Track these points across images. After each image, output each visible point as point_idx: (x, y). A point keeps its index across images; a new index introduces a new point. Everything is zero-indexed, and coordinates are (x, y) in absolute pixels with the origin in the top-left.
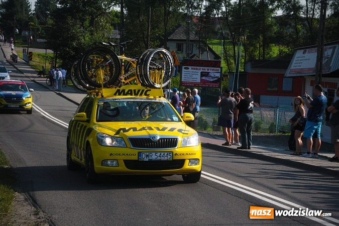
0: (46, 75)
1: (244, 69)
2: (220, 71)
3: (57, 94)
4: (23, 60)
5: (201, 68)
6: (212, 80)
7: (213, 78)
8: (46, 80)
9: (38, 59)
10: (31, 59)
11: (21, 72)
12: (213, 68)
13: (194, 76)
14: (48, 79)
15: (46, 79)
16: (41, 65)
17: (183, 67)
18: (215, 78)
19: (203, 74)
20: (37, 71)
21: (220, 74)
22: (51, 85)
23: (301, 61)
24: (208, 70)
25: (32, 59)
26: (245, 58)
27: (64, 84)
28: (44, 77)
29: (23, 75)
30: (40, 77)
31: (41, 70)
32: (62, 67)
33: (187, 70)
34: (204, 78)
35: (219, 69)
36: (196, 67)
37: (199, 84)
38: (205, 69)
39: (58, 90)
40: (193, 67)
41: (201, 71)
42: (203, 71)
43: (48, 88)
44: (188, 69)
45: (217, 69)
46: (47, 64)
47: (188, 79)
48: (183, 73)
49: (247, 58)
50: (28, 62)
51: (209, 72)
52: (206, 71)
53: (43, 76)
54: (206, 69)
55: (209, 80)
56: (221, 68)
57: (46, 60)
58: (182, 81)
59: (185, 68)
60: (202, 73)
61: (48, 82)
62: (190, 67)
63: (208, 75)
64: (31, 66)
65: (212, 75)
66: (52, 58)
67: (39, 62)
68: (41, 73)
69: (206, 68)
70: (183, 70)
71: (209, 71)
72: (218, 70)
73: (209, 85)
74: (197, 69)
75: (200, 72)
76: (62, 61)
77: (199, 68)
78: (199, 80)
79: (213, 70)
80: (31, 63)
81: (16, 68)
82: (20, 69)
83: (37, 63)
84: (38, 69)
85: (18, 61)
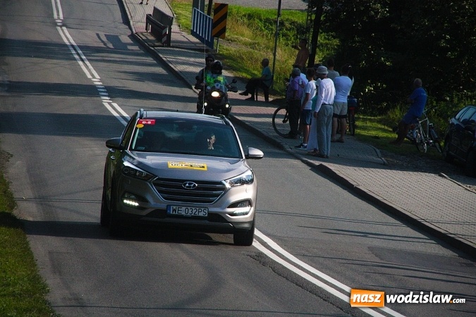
0: (275, 93)
3: (314, 168)
4: (193, 34)
8: (274, 116)
10: (221, 33)
11: (182, 80)
14: (283, 112)
15: (272, 110)
16: (261, 54)
20: (242, 79)
22: (292, 135)
25: (224, 30)
27: (340, 130)
28: (267, 104)
30: (251, 102)
31: (258, 73)
32: (338, 64)
39: (320, 155)
43: (280, 147)
46: (279, 51)
50: (210, 44)
53: (261, 98)
57: (277, 35)
61: (279, 121)
64: (222, 57)
66: (301, 30)
67: (253, 45)
68: (256, 86)
76: (336, 42)
80: (223, 47)
81: (165, 65)
82: (179, 68)
83: (244, 49)
84: (247, 71)
85: (174, 37)
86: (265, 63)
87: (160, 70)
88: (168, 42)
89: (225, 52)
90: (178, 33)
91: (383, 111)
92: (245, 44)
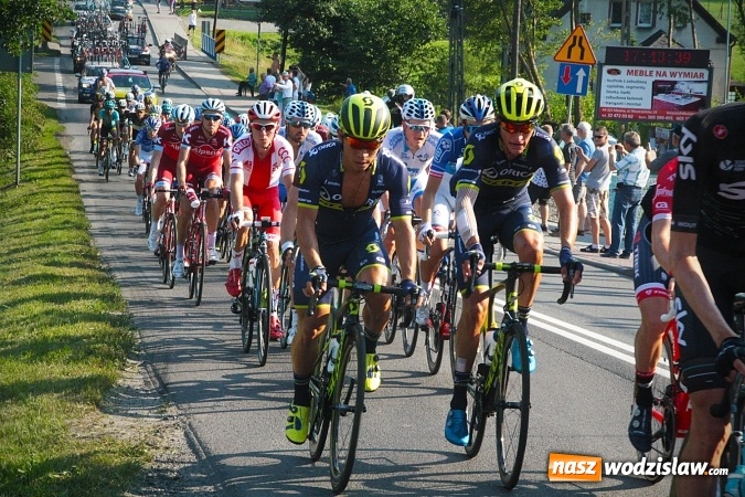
2: (706, 78)
4: (203, 51)
5: (655, 69)
6: (683, 102)
7: (686, 96)
9: (240, 48)
11: (194, 83)
12: (687, 70)
13: (634, 93)
16: (249, 64)
17: (605, 68)
18: (692, 96)
19: (658, 88)
20: (235, 82)
21: (705, 85)
24: (673, 75)
25: (223, 48)
28: (253, 98)
29: (196, 92)
30: (242, 97)
31: (247, 78)
33: (617, 77)
34: (661, 97)
35: (706, 72)
36: (639, 68)
37: (647, 115)
38: (665, 74)
40: (631, 68)
41: (655, 78)
42: (659, 78)
44: (618, 72)
45: (699, 71)
46: (261, 61)
47: (617, 101)
48: (604, 84)
50: (215, 58)
51: (675, 82)
52: (669, 78)
53: (249, 94)
54: (667, 74)
55: (677, 102)
56: (711, 71)
58: (601, 105)
59: (609, 72)
60: (655, 83)
62: (624, 69)
63: (672, 88)
64: (223, 66)
65: (684, 88)
67: (245, 58)
69: (668, 70)
70: (605, 75)
71: (677, 78)
72: (702, 75)
73: (675, 117)
74: (642, 73)
75: (650, 80)
76: (300, 54)
77: (648, 69)
78: (646, 104)
79: (686, 75)
80: (222, 59)
81: (183, 74)
82: (190, 75)
83: (239, 61)
84: (240, 76)
85: (188, 53)
86: (252, 71)
87: (180, 77)
88: (185, 58)
89: (225, 63)
90: (193, 51)
91: (331, 101)
92: (240, 58)
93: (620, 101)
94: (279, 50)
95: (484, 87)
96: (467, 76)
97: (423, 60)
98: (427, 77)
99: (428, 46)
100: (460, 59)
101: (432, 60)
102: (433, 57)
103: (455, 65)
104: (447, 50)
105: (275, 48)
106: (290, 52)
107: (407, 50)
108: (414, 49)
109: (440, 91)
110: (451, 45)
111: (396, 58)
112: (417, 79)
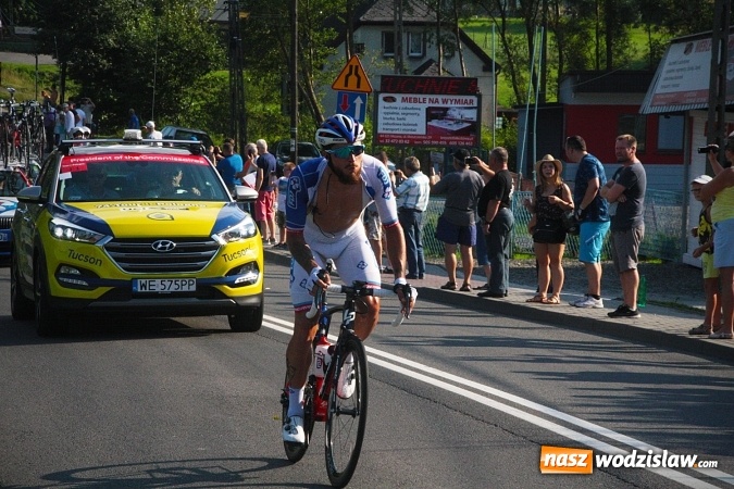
1: (558, 96)
2: (475, 105)
5: (428, 97)
6: (455, 128)
7: (458, 122)
9: (17, 79)
12: (457, 97)
13: (410, 120)
17: (381, 96)
18: (463, 121)
19: (432, 114)
21: (475, 111)
23: (680, 74)
24: (445, 101)
26: (561, 66)
33: (393, 104)
34: (434, 123)
35: (475, 99)
36: (418, 96)
37: (422, 140)
38: (437, 101)
40: (405, 96)
41: (428, 105)
42: (431, 105)
44: (394, 100)
45: (469, 98)
48: (381, 110)
49: (565, 66)
51: (447, 109)
52: (441, 105)
54: (440, 101)
55: (449, 128)
56: (480, 97)
57: (39, 82)
58: (379, 131)
59: (385, 99)
60: (428, 110)
62: (398, 97)
63: (445, 114)
65: (455, 114)
67: (23, 89)
69: (440, 97)
70: (382, 103)
71: (448, 105)
72: (471, 101)
73: (448, 141)
74: (416, 101)
75: (424, 107)
77: (421, 97)
78: (421, 130)
79: (457, 102)
93: (397, 127)
94: (58, 82)
95: (265, 115)
96: (248, 105)
97: (204, 90)
98: (208, 107)
99: (208, 76)
100: (241, 89)
101: (212, 90)
102: (213, 87)
103: (235, 94)
104: (227, 80)
105: (54, 80)
106: (70, 84)
107: (188, 81)
108: (195, 79)
109: (222, 120)
110: (231, 75)
111: (177, 89)
112: (199, 108)
